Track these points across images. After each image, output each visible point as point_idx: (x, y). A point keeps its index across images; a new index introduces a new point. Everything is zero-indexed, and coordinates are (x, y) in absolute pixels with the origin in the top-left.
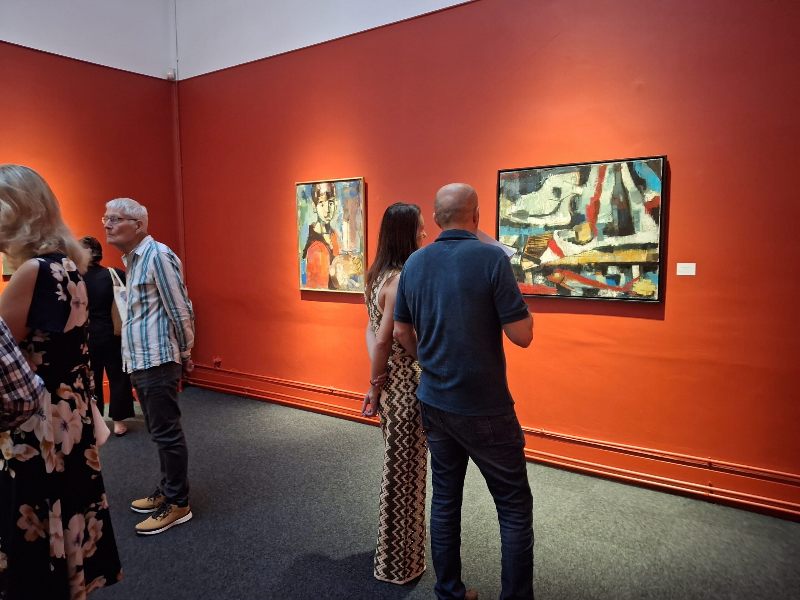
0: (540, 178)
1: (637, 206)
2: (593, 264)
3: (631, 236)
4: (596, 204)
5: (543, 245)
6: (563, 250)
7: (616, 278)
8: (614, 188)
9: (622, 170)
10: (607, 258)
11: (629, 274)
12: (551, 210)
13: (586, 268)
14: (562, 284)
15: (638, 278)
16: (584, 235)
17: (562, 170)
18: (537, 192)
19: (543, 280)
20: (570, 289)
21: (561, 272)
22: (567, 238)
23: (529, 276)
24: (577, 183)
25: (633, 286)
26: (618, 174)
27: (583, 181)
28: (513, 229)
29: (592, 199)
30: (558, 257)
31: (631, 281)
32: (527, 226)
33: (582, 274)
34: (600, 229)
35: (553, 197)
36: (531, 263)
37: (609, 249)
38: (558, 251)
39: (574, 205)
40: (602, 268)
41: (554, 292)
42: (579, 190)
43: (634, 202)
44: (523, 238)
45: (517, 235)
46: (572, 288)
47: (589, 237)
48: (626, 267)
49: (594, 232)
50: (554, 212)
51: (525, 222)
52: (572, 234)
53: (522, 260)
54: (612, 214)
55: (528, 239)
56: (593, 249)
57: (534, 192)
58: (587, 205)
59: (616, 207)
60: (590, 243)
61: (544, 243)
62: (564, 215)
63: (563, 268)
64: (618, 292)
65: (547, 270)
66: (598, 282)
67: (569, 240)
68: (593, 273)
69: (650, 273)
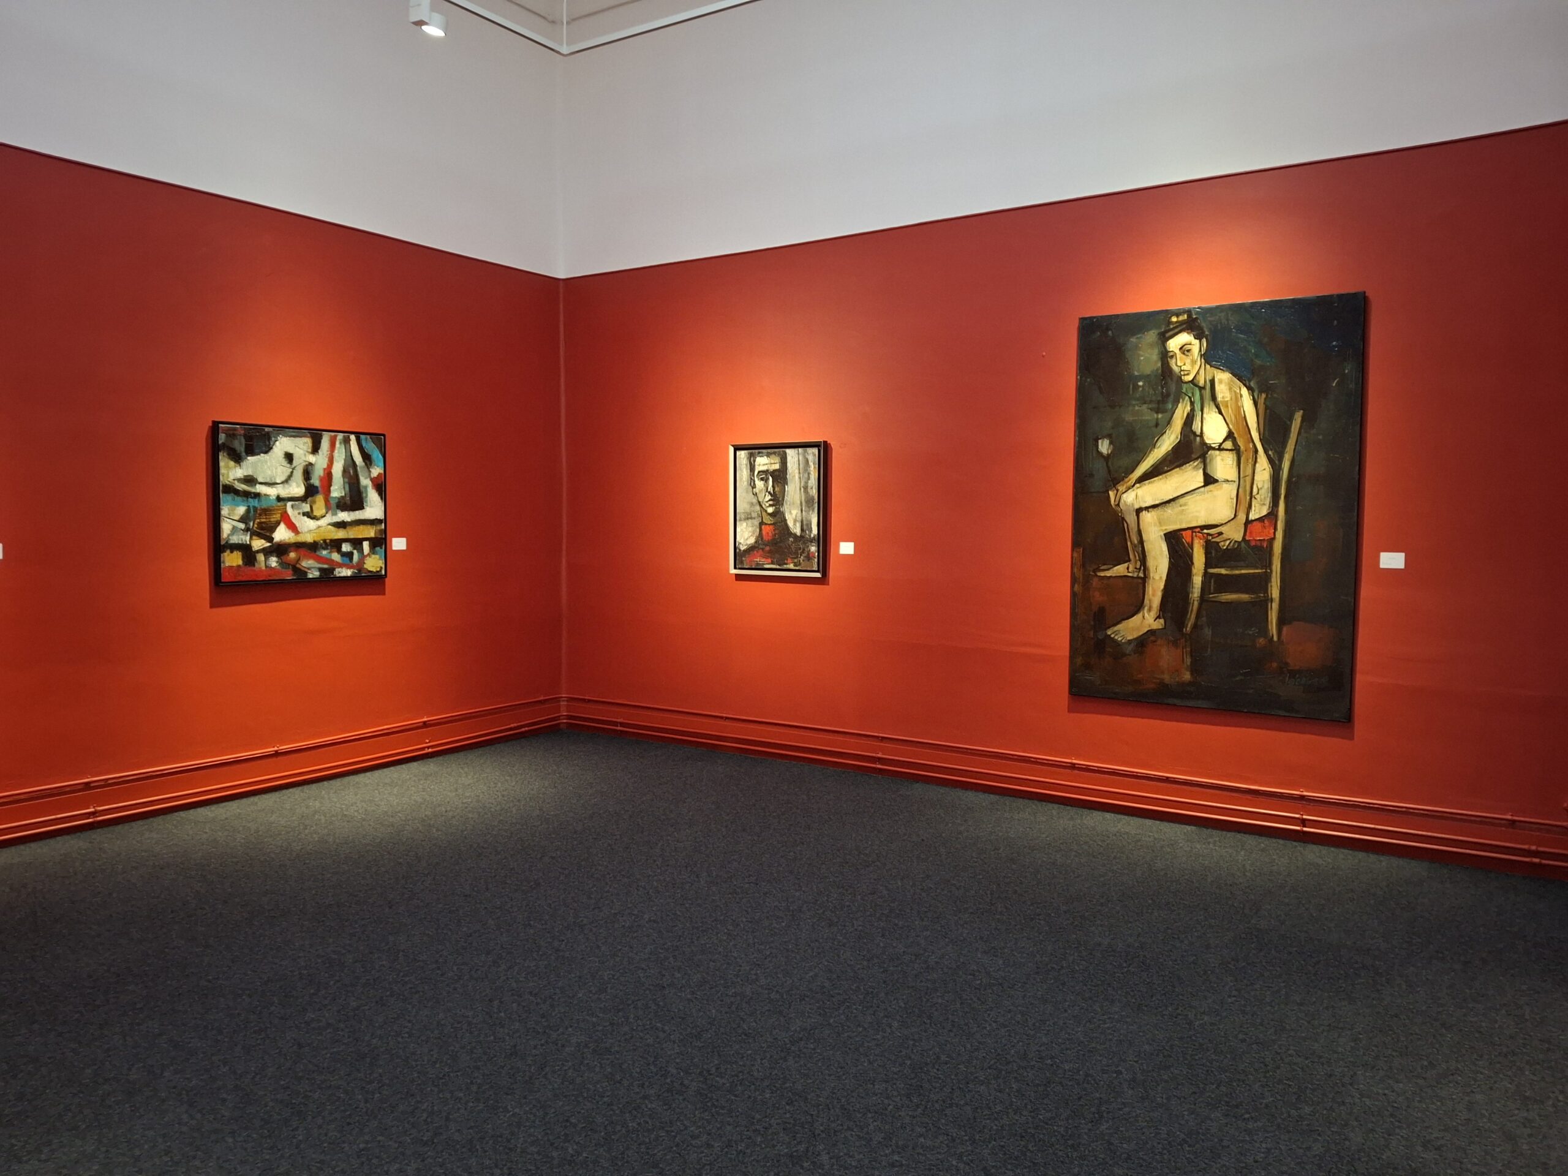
0: (269, 439)
1: (365, 481)
2: (328, 541)
3: (361, 511)
4: (328, 476)
5: (275, 519)
6: (297, 525)
7: (349, 555)
8: (345, 460)
9: (351, 443)
10: (341, 534)
11: (361, 550)
12: (283, 478)
13: (321, 545)
14: (298, 566)
15: (368, 555)
16: (318, 509)
17: (294, 434)
18: (265, 455)
19: (277, 562)
20: (306, 570)
21: (296, 551)
22: (301, 511)
23: (261, 557)
24: (310, 450)
25: (364, 563)
26: (348, 446)
27: (315, 449)
28: (239, 499)
29: (325, 469)
30: (293, 534)
31: (363, 557)
32: (257, 495)
33: (318, 553)
34: (333, 503)
35: (285, 463)
36: (263, 541)
37: (341, 525)
38: (292, 527)
39: (307, 473)
40: (336, 544)
41: (289, 576)
42: (312, 459)
43: (362, 476)
44: (252, 511)
45: (244, 506)
46: (309, 569)
47: (324, 511)
48: (357, 543)
49: (328, 507)
50: (286, 481)
51: (253, 490)
52: (306, 507)
53: (251, 538)
54: (344, 488)
55: (258, 512)
56: (329, 524)
57: (262, 455)
58: (320, 476)
59: (346, 480)
60: (324, 518)
61: (277, 517)
62: (298, 486)
63: (298, 546)
64: (352, 570)
65: (280, 550)
66: (333, 561)
67: (304, 514)
68: (328, 551)
69: (378, 549)
